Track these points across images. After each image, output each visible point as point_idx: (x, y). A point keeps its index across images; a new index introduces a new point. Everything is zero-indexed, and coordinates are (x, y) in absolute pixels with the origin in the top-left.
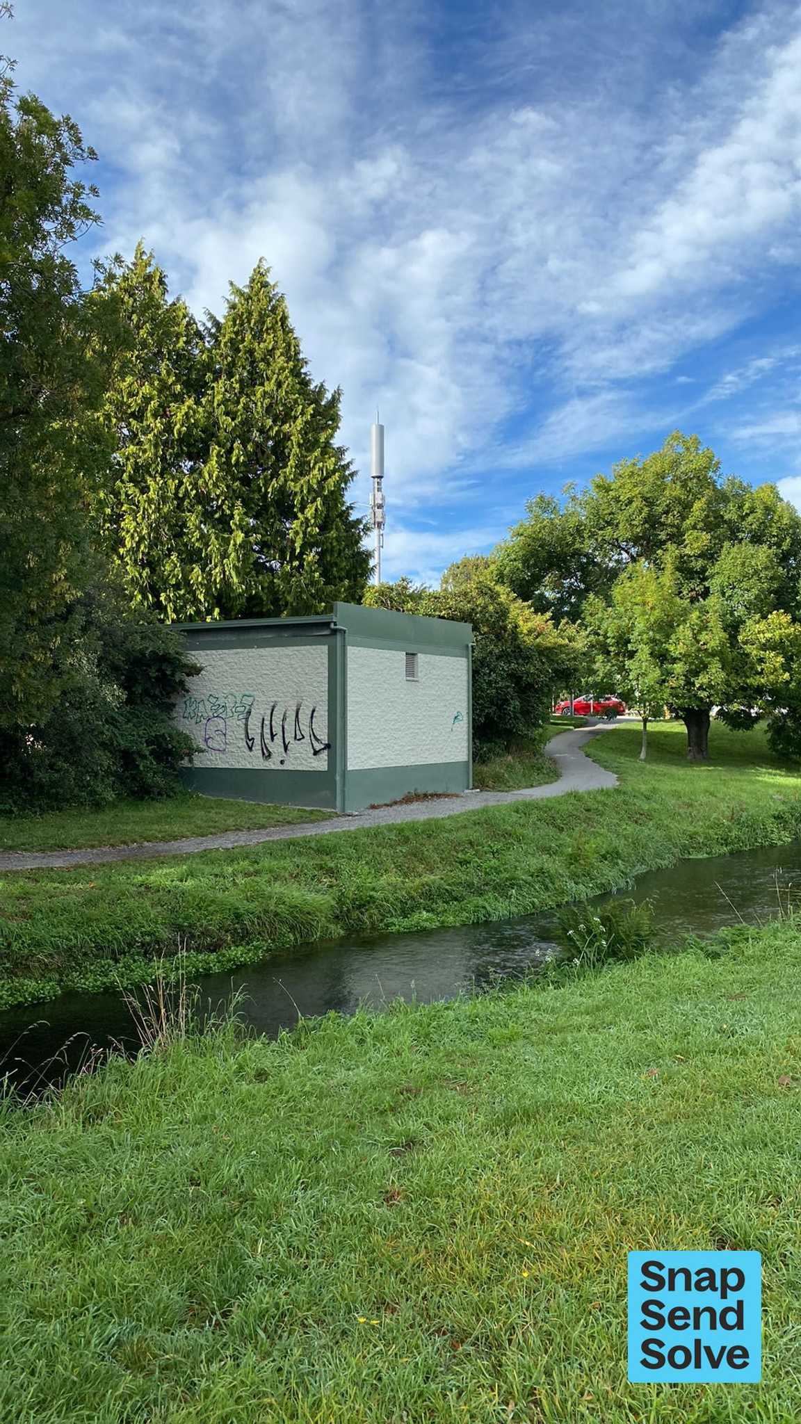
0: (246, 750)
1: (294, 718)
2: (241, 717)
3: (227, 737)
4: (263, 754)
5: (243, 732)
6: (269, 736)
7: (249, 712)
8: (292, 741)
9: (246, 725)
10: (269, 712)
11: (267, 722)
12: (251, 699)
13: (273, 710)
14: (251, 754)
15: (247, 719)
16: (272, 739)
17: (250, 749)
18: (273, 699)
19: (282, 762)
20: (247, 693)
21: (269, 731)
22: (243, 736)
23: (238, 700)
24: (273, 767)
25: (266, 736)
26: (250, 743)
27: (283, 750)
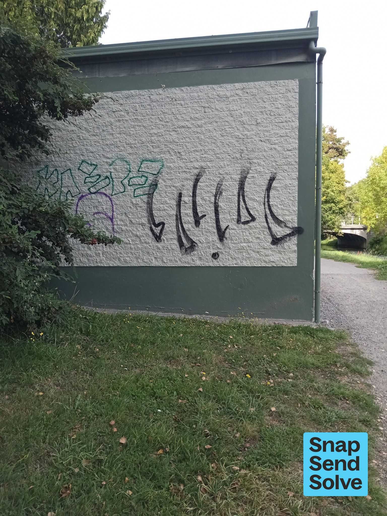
0: (151, 240)
1: (236, 192)
2: (139, 192)
3: (117, 221)
4: (181, 245)
5: (145, 214)
6: (192, 219)
7: (154, 185)
8: (233, 225)
9: (150, 204)
10: (192, 183)
11: (187, 199)
12: (157, 165)
13: (197, 181)
14: (160, 245)
15: (150, 195)
16: (197, 223)
17: (158, 238)
18: (196, 165)
19: (215, 256)
20: (150, 157)
21: (190, 212)
22: (144, 220)
23: (134, 167)
24: (198, 263)
25: (185, 219)
26: (157, 230)
27: (216, 237)
